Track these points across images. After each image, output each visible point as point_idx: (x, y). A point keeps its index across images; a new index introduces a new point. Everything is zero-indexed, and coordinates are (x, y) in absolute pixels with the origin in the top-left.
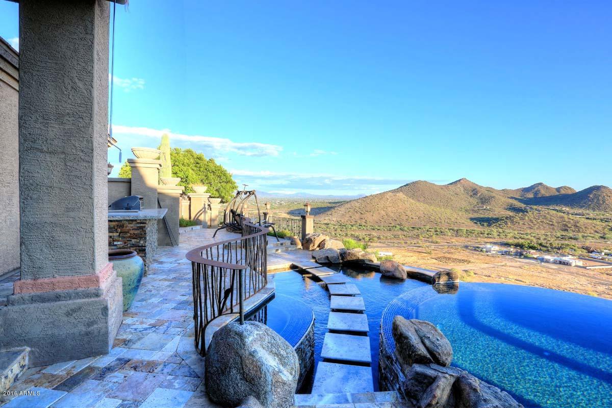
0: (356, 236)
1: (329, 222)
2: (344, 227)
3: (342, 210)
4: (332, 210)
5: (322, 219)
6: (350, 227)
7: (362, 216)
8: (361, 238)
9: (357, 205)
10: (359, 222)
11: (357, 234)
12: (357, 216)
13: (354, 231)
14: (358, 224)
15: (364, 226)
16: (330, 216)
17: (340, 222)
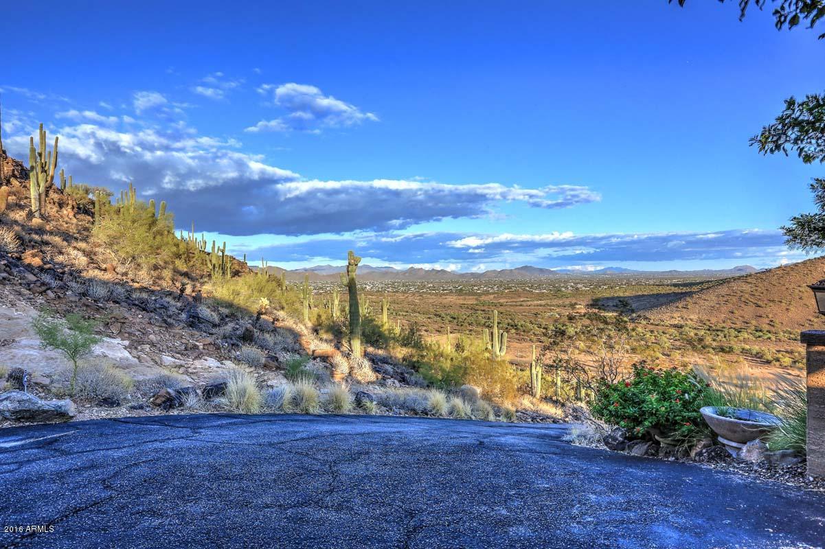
0: (754, 352)
1: (682, 323)
2: (719, 333)
3: (711, 298)
4: (688, 299)
5: (665, 317)
6: (733, 333)
7: (760, 311)
8: (770, 358)
9: (747, 288)
10: (754, 322)
11: (756, 348)
12: (749, 311)
13: (745, 341)
14: (753, 328)
15: (769, 332)
16: (684, 310)
17: (708, 323)
